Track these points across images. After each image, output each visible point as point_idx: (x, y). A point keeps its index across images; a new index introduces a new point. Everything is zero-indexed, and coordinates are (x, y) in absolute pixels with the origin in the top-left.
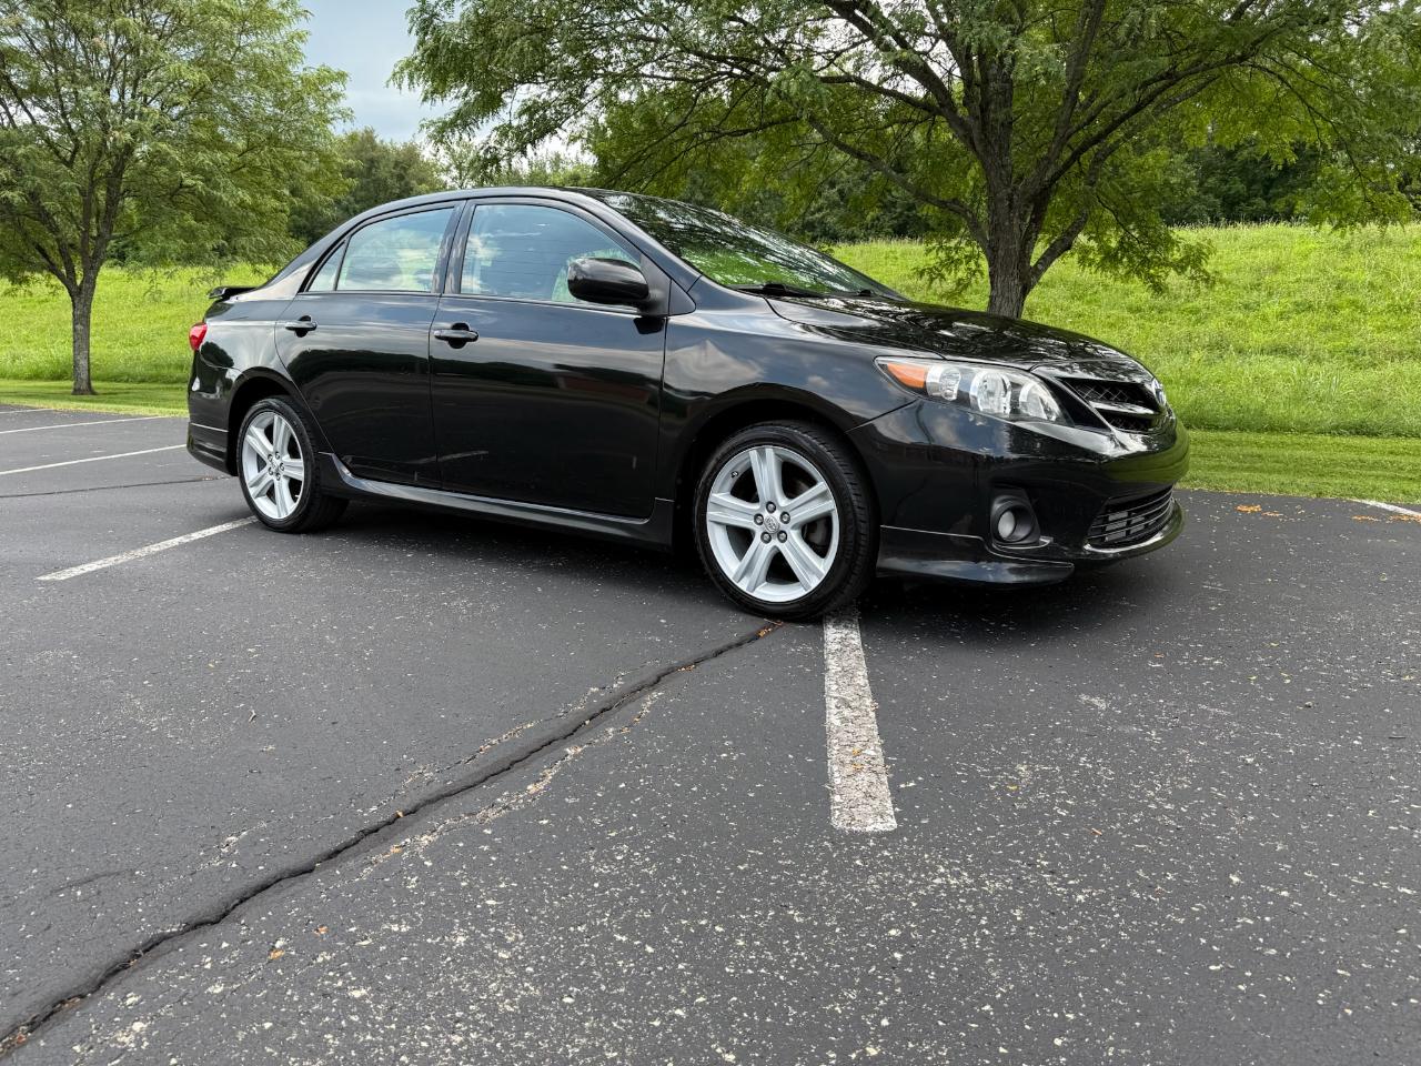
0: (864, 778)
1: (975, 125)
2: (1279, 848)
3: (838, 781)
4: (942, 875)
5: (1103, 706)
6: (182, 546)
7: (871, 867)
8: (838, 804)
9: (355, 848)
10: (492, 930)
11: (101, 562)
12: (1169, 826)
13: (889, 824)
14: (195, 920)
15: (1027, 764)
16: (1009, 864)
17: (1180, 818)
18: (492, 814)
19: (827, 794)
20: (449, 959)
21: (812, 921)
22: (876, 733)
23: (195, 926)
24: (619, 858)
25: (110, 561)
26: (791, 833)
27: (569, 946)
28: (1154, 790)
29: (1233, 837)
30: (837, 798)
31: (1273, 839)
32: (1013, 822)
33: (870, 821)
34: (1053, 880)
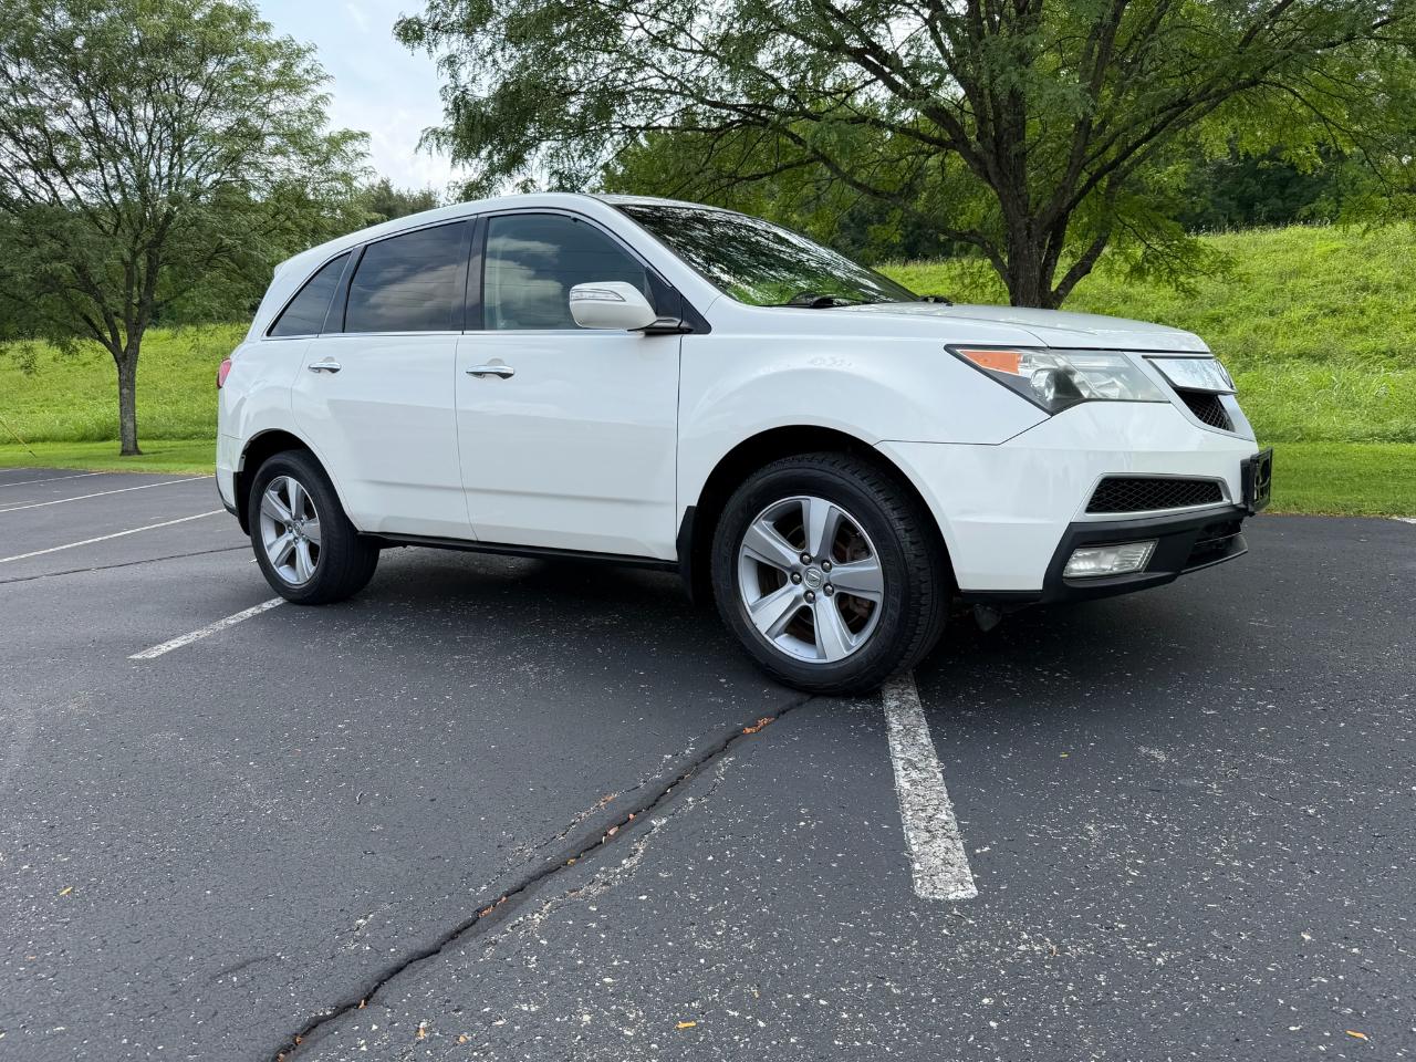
0: (941, 844)
1: (990, 159)
2: (1347, 903)
3: (915, 848)
4: (1025, 942)
5: (1163, 758)
6: (255, 617)
7: (958, 936)
8: (919, 872)
9: (473, 929)
10: (614, 1007)
11: (184, 637)
12: (1238, 884)
13: (970, 891)
14: (344, 1002)
15: (1095, 823)
16: (1087, 929)
17: (1248, 874)
18: (595, 891)
19: (908, 863)
20: (579, 1037)
21: (909, 992)
22: (945, 796)
23: (343, 1009)
24: (719, 933)
25: (192, 637)
26: (878, 904)
28: (1220, 846)
29: (1301, 893)
30: (917, 866)
31: (1341, 895)
32: (1088, 884)
33: (952, 889)
34: (1132, 943)
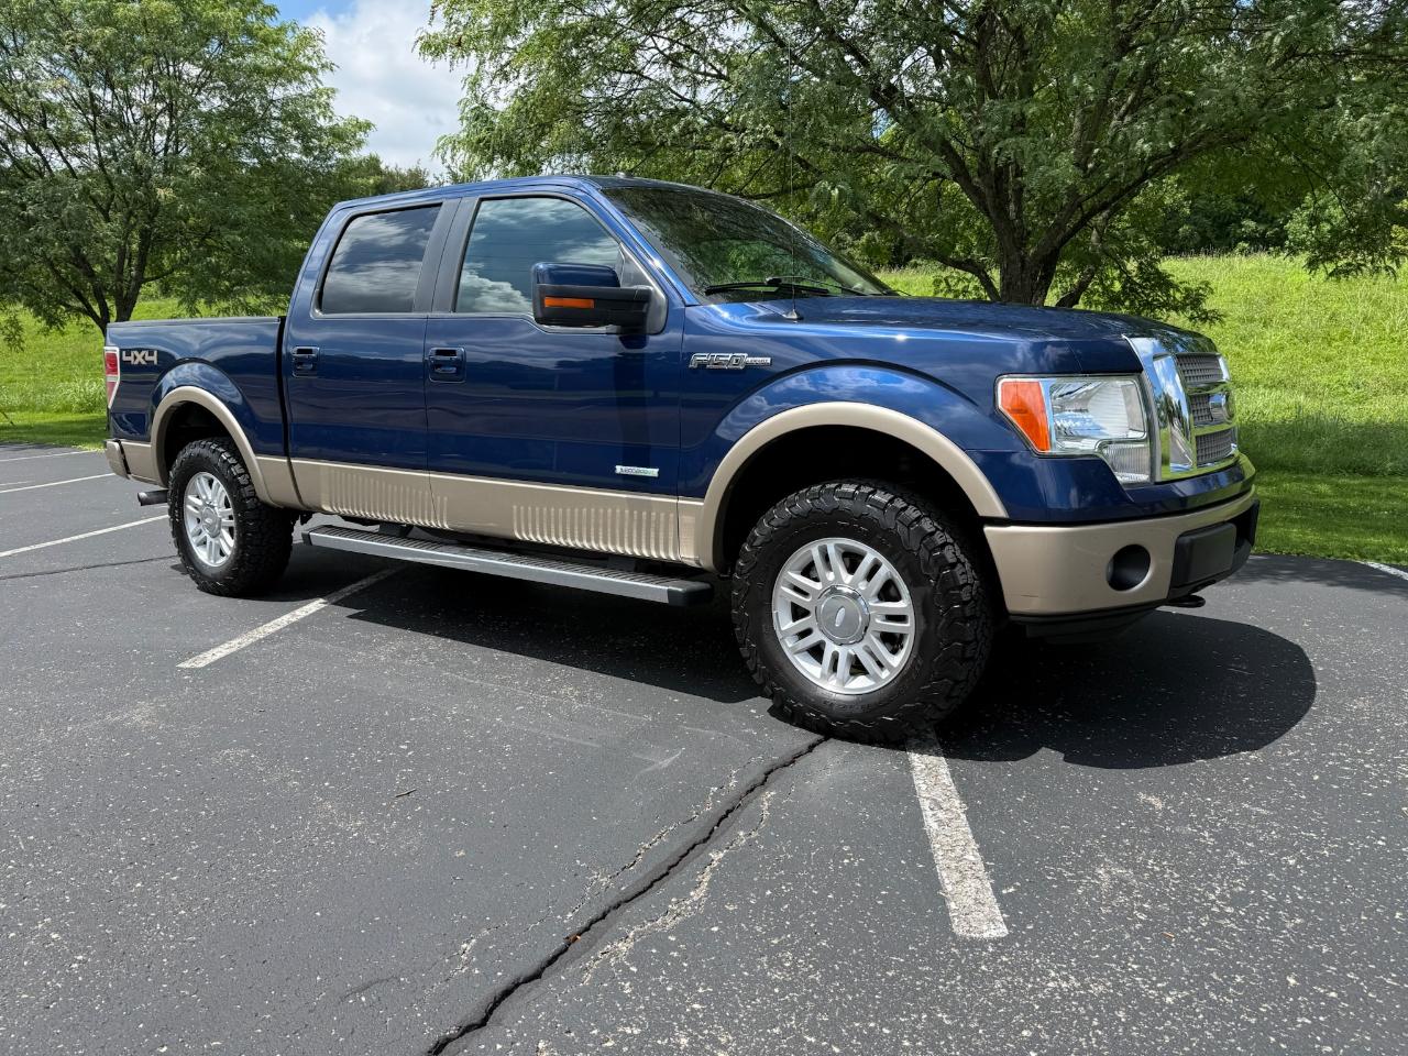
0: (971, 884)
1: (989, 193)
2: (1324, 951)
3: (949, 888)
5: (1159, 805)
7: (995, 972)
8: (955, 910)
9: (567, 954)
10: (706, 1032)
12: (1232, 930)
13: (1001, 931)
14: (465, 1025)
15: (1104, 867)
16: (1106, 968)
17: (1240, 921)
18: (671, 922)
19: (943, 901)
21: (958, 1023)
22: (971, 837)
23: (467, 1029)
24: (787, 965)
26: (923, 942)
27: (772, 1046)
28: (1214, 893)
29: (1286, 940)
30: (952, 905)
31: (1320, 942)
32: (1103, 927)
33: (985, 928)
34: (1145, 983)
